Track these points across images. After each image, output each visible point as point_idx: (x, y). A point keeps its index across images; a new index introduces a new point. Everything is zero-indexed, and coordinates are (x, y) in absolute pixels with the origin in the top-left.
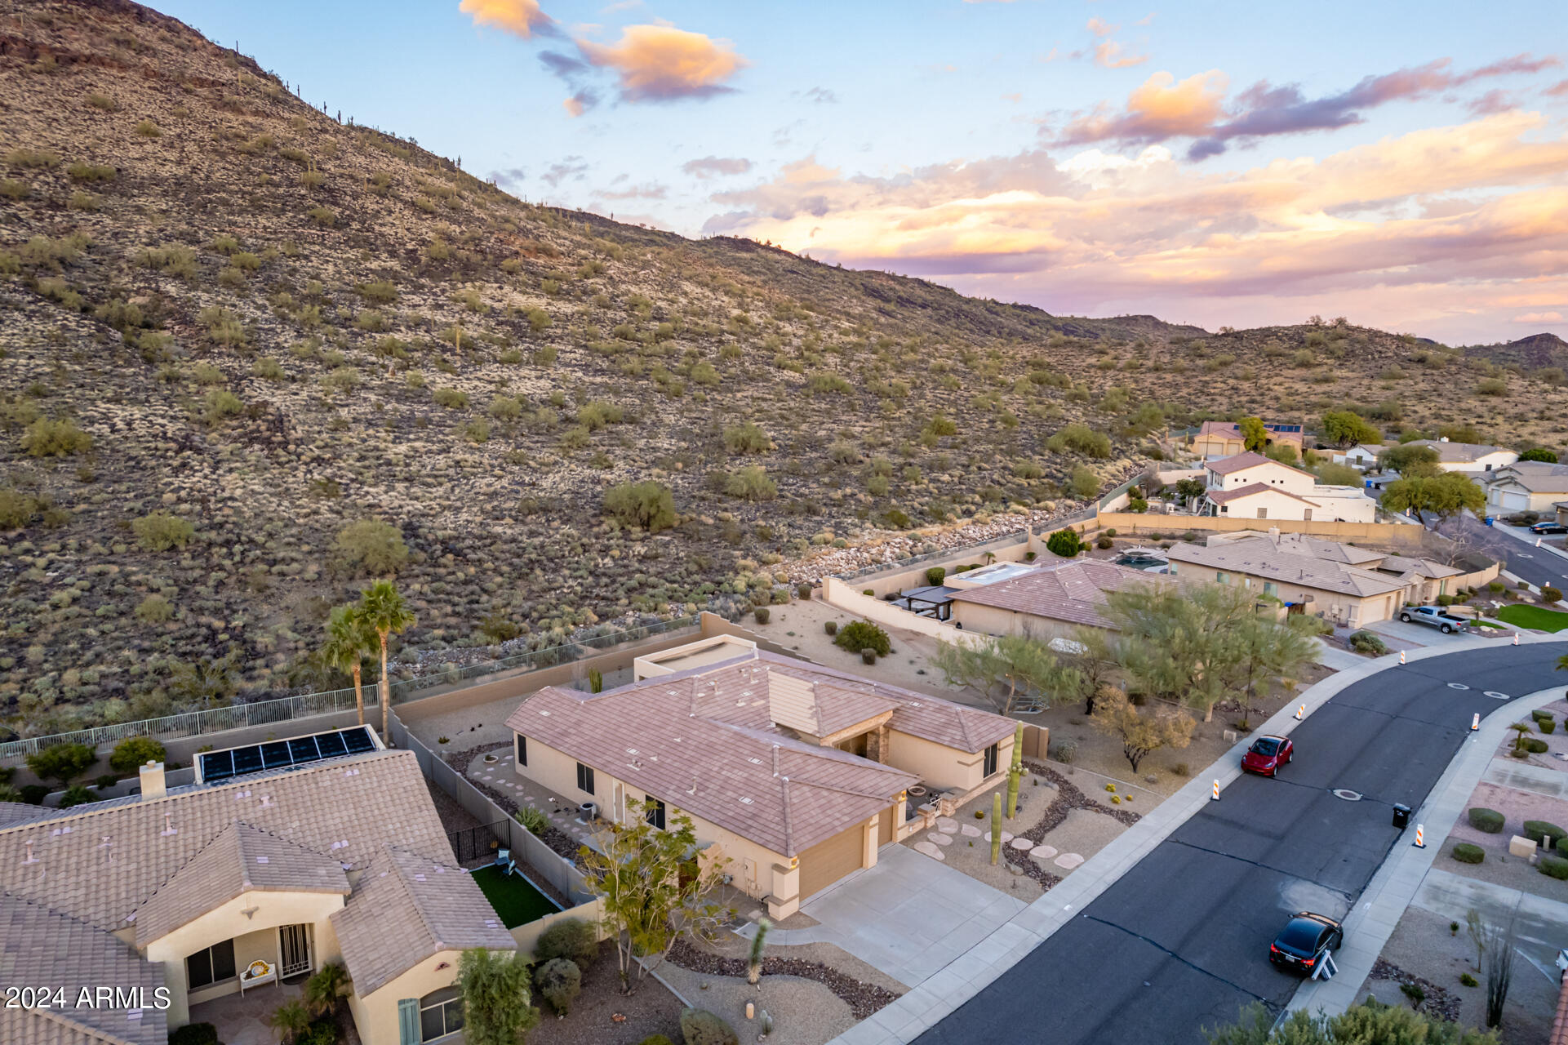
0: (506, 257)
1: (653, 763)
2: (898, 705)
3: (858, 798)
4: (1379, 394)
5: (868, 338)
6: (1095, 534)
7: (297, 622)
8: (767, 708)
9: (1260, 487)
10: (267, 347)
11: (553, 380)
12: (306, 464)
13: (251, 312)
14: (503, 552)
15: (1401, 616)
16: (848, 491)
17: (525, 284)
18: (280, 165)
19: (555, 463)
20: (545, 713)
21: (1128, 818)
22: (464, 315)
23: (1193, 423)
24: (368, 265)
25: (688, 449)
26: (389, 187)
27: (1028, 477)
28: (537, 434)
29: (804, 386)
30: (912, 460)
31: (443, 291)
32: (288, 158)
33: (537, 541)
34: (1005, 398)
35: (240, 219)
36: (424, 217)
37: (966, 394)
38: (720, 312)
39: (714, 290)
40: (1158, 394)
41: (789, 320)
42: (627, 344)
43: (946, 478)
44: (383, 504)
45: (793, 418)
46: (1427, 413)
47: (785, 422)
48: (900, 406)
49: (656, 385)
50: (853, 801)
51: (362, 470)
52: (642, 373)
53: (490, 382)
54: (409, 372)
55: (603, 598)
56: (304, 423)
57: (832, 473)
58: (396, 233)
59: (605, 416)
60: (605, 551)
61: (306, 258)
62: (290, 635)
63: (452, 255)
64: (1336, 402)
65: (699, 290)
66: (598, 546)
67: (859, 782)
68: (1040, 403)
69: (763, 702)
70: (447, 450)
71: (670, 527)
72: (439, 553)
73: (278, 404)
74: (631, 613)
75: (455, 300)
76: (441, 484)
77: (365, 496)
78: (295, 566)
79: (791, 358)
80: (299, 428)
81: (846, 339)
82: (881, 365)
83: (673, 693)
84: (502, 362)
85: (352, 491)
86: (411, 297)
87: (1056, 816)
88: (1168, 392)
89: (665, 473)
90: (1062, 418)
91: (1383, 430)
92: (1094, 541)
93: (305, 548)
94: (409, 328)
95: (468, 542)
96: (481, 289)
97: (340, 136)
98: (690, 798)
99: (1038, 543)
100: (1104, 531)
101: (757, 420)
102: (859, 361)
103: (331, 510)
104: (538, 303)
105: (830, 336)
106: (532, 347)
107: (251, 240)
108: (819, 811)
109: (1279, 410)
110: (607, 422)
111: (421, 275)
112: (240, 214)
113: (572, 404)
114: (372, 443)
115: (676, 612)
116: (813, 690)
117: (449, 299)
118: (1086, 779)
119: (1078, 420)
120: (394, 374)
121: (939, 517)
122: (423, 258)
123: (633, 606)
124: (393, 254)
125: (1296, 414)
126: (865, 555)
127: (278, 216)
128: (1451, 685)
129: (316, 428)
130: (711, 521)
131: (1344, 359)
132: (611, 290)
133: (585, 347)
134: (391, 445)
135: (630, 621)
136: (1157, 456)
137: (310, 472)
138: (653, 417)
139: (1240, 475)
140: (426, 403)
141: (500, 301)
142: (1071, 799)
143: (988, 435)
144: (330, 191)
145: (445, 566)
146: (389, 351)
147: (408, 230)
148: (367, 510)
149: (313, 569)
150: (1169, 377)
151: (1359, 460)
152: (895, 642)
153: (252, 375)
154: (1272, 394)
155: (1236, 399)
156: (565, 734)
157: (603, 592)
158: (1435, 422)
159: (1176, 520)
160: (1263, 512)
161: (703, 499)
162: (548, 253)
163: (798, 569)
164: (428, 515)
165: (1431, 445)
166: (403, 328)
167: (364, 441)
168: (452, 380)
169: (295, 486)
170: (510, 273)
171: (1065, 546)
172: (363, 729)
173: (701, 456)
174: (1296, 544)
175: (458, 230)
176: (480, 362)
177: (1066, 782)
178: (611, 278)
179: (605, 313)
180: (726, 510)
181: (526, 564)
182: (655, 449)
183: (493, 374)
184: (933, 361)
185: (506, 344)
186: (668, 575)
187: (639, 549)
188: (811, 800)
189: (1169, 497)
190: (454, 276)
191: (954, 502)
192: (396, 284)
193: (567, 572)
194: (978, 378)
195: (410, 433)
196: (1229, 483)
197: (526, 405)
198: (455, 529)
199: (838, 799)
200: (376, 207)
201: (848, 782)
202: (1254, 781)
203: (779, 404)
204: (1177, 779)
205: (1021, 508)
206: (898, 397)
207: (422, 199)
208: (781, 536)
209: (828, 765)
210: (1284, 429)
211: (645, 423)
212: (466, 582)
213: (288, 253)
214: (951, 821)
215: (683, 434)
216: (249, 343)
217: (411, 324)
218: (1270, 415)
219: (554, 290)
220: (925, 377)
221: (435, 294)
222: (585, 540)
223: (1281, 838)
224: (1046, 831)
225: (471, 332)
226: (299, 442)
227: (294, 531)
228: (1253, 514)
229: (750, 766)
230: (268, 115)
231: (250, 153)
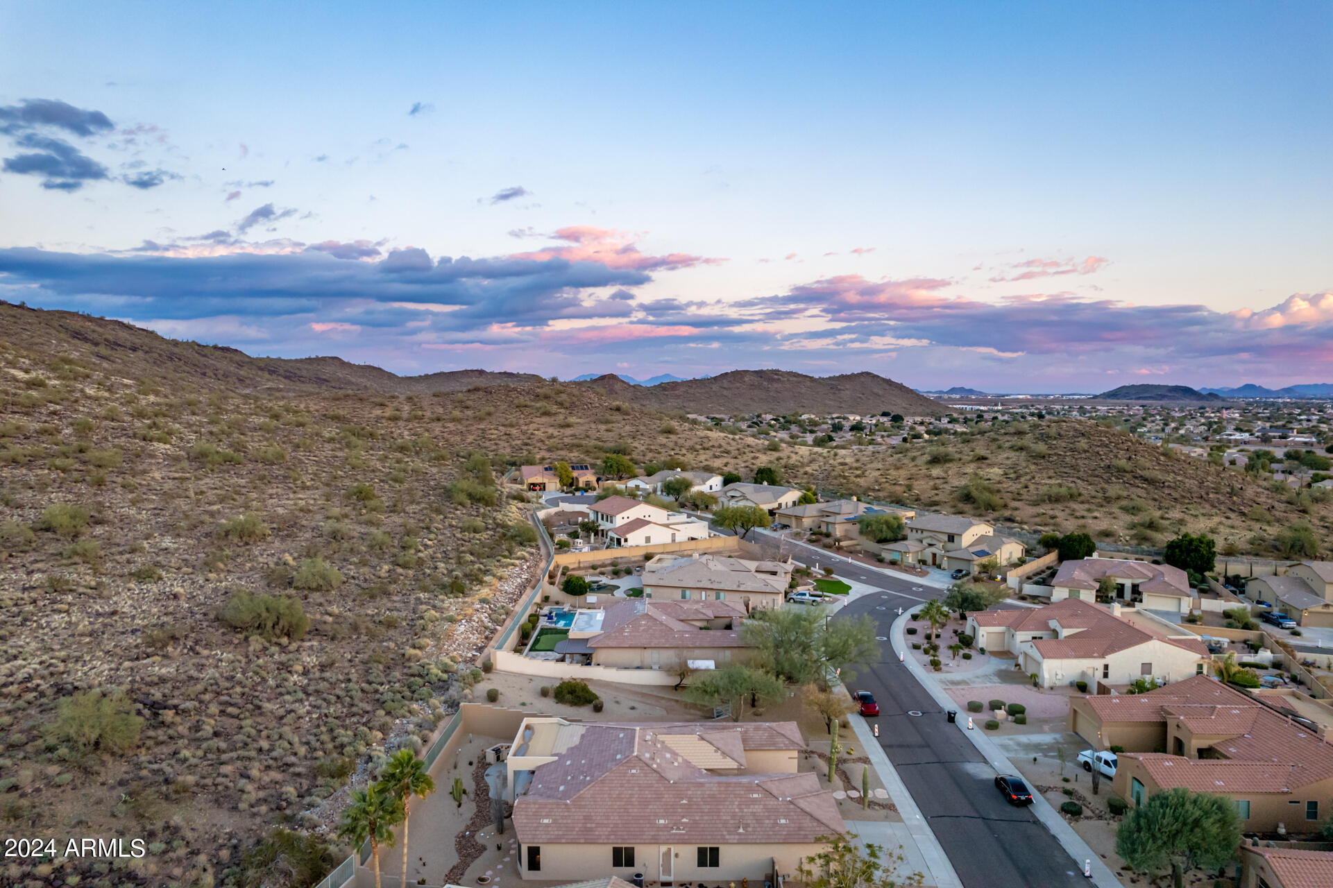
1: (688, 823)
4: (607, 435)
8: (687, 761)
9: (640, 522)
16: (385, 567)
20: (546, 821)
21: (867, 760)
64: (584, 442)
66: (271, 665)
69: (680, 758)
74: (397, 721)
79: (141, 428)
83: (634, 771)
87: (841, 772)
95: (155, 692)
98: (745, 835)
99: (549, 588)
115: (423, 710)
116: (702, 739)
121: (474, 579)
123: (394, 715)
136: (522, 499)
138: (111, 512)
139: (625, 514)
145: (176, 724)
150: (451, 426)
151: (637, 488)
152: (594, 690)
154: (537, 438)
156: (588, 830)
160: (648, 539)
171: (580, 587)
180: (322, 605)
182: (168, 551)
187: (309, 659)
189: (575, 535)
196: (620, 521)
202: (875, 720)
204: (850, 731)
205: (509, 560)
210: (578, 468)
211: (114, 522)
215: (169, 529)
222: (256, 662)
223: (929, 746)
228: (642, 542)
229: (756, 800)
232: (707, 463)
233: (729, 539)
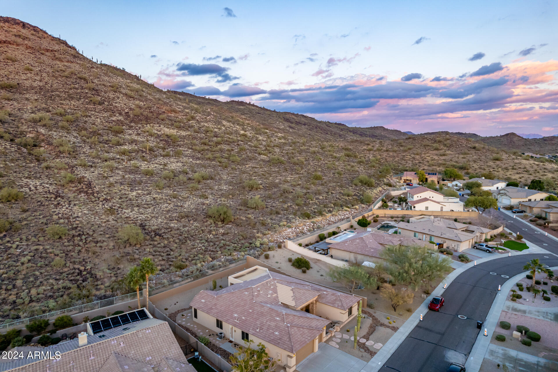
0: (160, 114)
1: (243, 319)
2: (320, 294)
3: (312, 330)
4: (461, 160)
5: (288, 140)
6: (372, 217)
7: (109, 266)
8: (277, 297)
9: (426, 200)
10: (80, 153)
11: (182, 163)
12: (102, 201)
13: (73, 139)
14: (175, 234)
15: (474, 247)
16: (289, 204)
17: (168, 124)
18: (78, 81)
19: (188, 197)
20: (203, 301)
21: (395, 329)
22: (148, 138)
23: (400, 171)
24: (112, 118)
25: (232, 189)
26: (117, 88)
27: (348, 196)
28: (180, 185)
29: (269, 161)
30: (309, 191)
31: (140, 128)
32: (81, 78)
33: (186, 229)
34: (337, 163)
35: (64, 102)
36: (130, 99)
37: (324, 162)
38: (237, 132)
39: (233, 124)
40: (388, 160)
41: (260, 134)
42: (206, 147)
43: (321, 197)
44: (131, 216)
45: (267, 175)
46: (477, 167)
47: (264, 177)
48: (302, 168)
49: (218, 163)
50: (310, 332)
51: (122, 203)
52: (213, 159)
53: (161, 165)
54: (131, 162)
55: (212, 251)
56: (98, 184)
57: (282, 197)
58: (121, 106)
59: (203, 177)
60: (210, 232)
61: (90, 116)
62: (108, 271)
63: (142, 114)
64: (448, 163)
65: (228, 124)
66: (207, 230)
67: (312, 324)
68: (349, 165)
69: (275, 295)
70: (149, 194)
71: (231, 221)
72: (153, 236)
73: (88, 177)
74: (222, 257)
75: (145, 132)
76: (150, 208)
77: (124, 214)
78: (105, 243)
79: (263, 150)
80: (97, 187)
81: (280, 141)
82: (293, 151)
83: (246, 293)
84: (164, 156)
85: (119, 212)
86: (128, 131)
87: (372, 330)
88: (391, 159)
89: (226, 200)
90: (357, 171)
91: (463, 173)
92: (372, 219)
93: (107, 236)
94: (129, 143)
95: (163, 231)
96: (153, 127)
97: (98, 69)
98: (258, 332)
99: (354, 222)
100: (375, 216)
101: (255, 176)
102: (286, 150)
103: (113, 220)
104: (173, 132)
105: (275, 140)
106: (173, 149)
107: (69, 110)
108: (300, 336)
109: (429, 166)
110: (203, 179)
111: (131, 122)
112: (64, 100)
113: (190, 172)
114: (123, 192)
115: (237, 255)
116: (292, 290)
117: (142, 131)
118: (381, 315)
119: (363, 173)
120: (127, 163)
121: (321, 214)
122: (131, 115)
123: (223, 254)
124: (120, 114)
125: (434, 167)
126: (298, 230)
127: (78, 101)
128: (491, 273)
129: (103, 186)
130: (244, 219)
131: (449, 147)
132: (198, 125)
133: (191, 148)
134: (130, 192)
135: (223, 260)
136: (390, 185)
137: (103, 204)
138: (219, 176)
139: (419, 195)
140: (140, 174)
141: (160, 131)
142: (376, 324)
143: (333, 179)
144: (96, 90)
145: (156, 241)
146: (124, 153)
147: (125, 104)
148: (125, 219)
149: (112, 244)
150: (391, 154)
151: (456, 185)
152: (312, 264)
153: (76, 165)
154: (426, 160)
155: (414, 162)
156: (211, 309)
157: (211, 248)
158: (480, 170)
159: (399, 211)
160: (427, 208)
161: (240, 210)
162: (175, 111)
163: (276, 237)
164: (147, 220)
165: (479, 181)
166: (127, 144)
167: (120, 191)
168: (147, 164)
169: (99, 210)
170: (162, 120)
171: (363, 224)
172: (143, 310)
173: (238, 192)
174: (439, 222)
175: (143, 104)
176: (156, 156)
177: (374, 316)
178: (198, 120)
179: (197, 135)
180: (249, 214)
181: (184, 239)
182: (221, 190)
183: (161, 161)
184: (311, 149)
185: (164, 149)
186: (233, 241)
187: (222, 231)
188: (298, 332)
189: (395, 202)
190: (143, 122)
191: (325, 207)
192: (123, 126)
193: (198, 241)
194: (327, 156)
195: (136, 187)
196: (416, 198)
197: (175, 174)
198: (157, 226)
199: (306, 331)
200: (113, 96)
201: (308, 324)
202: (433, 312)
203: (261, 170)
204: (408, 313)
205: (347, 209)
206: (300, 164)
207: (129, 92)
208: (269, 224)
209: (301, 319)
210: (431, 174)
211: (216, 179)
212: (164, 247)
213: (83, 115)
214: (339, 333)
215: (230, 183)
216: (73, 152)
217: (130, 142)
218: (426, 168)
219: (179, 127)
220: (309, 156)
221: (137, 129)
222: (203, 228)
223: (443, 334)
224: (370, 335)
225: (151, 144)
226: (98, 192)
227: (102, 229)
228: (424, 209)
229: (276, 320)
230: (72, 62)
231: (66, 77)
232: (510, 176)
233: (473, 213)
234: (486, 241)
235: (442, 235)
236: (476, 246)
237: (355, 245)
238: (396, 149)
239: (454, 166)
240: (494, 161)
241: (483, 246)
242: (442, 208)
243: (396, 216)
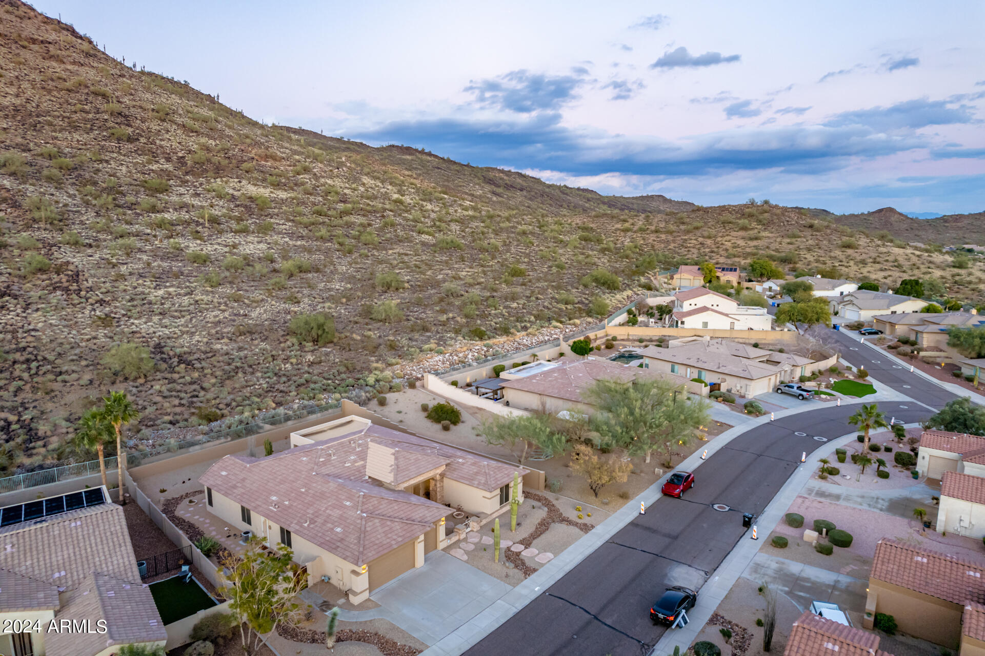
0: (245, 161)
1: (285, 505)
2: (448, 462)
3: (409, 525)
4: (785, 247)
5: (480, 212)
6: (604, 340)
7: (71, 415)
8: (364, 467)
9: (704, 309)
10: (73, 223)
11: (269, 244)
12: (92, 305)
13: (64, 199)
14: (219, 362)
15: (777, 390)
16: (451, 315)
17: (257, 179)
18: (90, 98)
19: (263, 300)
20: (224, 473)
21: (586, 528)
22: (213, 201)
23: (675, 266)
24: (151, 167)
25: (351, 289)
26: (167, 114)
27: (566, 304)
28: (253, 281)
29: (434, 245)
30: (495, 294)
31: (201, 184)
32: (96, 94)
33: (242, 354)
34: (561, 251)
35: (60, 135)
36: (191, 134)
37: (537, 249)
38: (386, 196)
39: (383, 182)
40: (656, 247)
41: (430, 201)
42: (321, 219)
43: (515, 305)
44: (143, 331)
45: (424, 267)
46: (812, 259)
47: (418, 270)
48: (494, 258)
49: (337, 246)
50: (406, 527)
51: (131, 308)
52: (329, 238)
53: (226, 246)
54: (172, 240)
55: (281, 392)
56: (93, 276)
57: (443, 304)
58: (171, 145)
59: (300, 268)
60: (286, 360)
61: (107, 162)
62: (64, 423)
63: (209, 160)
64: (761, 252)
65: (373, 182)
66: (283, 356)
67: (413, 514)
68: (583, 254)
69: (362, 462)
70: (191, 293)
71: (332, 342)
72: (175, 364)
73: (76, 264)
74: (297, 401)
75: (209, 191)
76: (183, 317)
77: (131, 326)
78: (75, 376)
79: (427, 227)
80: (90, 281)
81: (466, 213)
82: (485, 230)
83: (304, 459)
84: (236, 232)
85: (122, 323)
86: (178, 188)
87: (543, 527)
88: (663, 246)
89: (333, 306)
90: (595, 264)
91: (787, 269)
92: (603, 344)
93: (84, 363)
94: (175, 209)
95: (196, 356)
96: (226, 183)
97: (134, 80)
98: (305, 528)
99: (565, 347)
100: (610, 338)
101: (400, 269)
102: (471, 228)
103: (106, 336)
104: (264, 192)
105: (456, 211)
106: (258, 221)
107: (67, 149)
108: (383, 535)
109: (728, 257)
110: (301, 272)
111: (187, 173)
112: (60, 132)
113: (279, 259)
114: (140, 289)
115: (327, 399)
116: (394, 454)
117: (204, 189)
118: (565, 504)
119: (603, 265)
120: (161, 241)
121: (506, 331)
122: (189, 162)
123: (299, 397)
124: (168, 160)
125: (737, 259)
126: (455, 358)
127: (88, 133)
128: (796, 433)
129: (103, 280)
130: (359, 338)
131: (766, 225)
132: (314, 182)
133: (293, 221)
134: (153, 291)
135: (296, 406)
136: (649, 288)
137: (94, 310)
138: (332, 268)
139: (693, 301)
140: (181, 261)
141: (239, 190)
142: (555, 516)
143: (545, 276)
144: (126, 116)
145: (179, 373)
146: (160, 225)
147: (179, 143)
148: (131, 335)
149: (87, 377)
150: (663, 236)
151: (770, 289)
152: (465, 415)
153: (60, 243)
154: (724, 247)
155: (702, 250)
156: (235, 487)
157: (281, 387)
158: (816, 264)
159: (654, 330)
160: (705, 324)
161: (356, 323)
162: (274, 158)
163: (411, 369)
164: (173, 338)
165: (809, 280)
166: (171, 210)
167: (135, 288)
168: (201, 245)
169: (82, 320)
170: (247, 172)
171: (582, 349)
172: (99, 489)
173: (360, 294)
174: (719, 346)
175: (214, 143)
176: (221, 232)
177: (553, 505)
178: (315, 174)
179: (308, 198)
180: (370, 330)
181: (234, 370)
182: (330, 290)
183: (228, 240)
184: (520, 227)
185: (239, 220)
186: (325, 375)
187: (310, 357)
188: (379, 528)
189: (651, 315)
190: (208, 174)
191: (517, 321)
192: (169, 180)
193: (259, 374)
194: (546, 238)
195: (167, 282)
196: (687, 306)
197: (248, 261)
198: (188, 347)
199: (397, 526)
200: (158, 128)
201: (406, 514)
202: (669, 500)
203: (415, 258)
204: (621, 501)
205: (558, 324)
206: (493, 252)
207: (190, 123)
208: (403, 347)
209: (394, 504)
210: (727, 270)
211: (325, 272)
212: (191, 383)
213: (93, 159)
214: (477, 534)
215: (350, 279)
216: (60, 221)
217: (177, 207)
218: (722, 260)
219: (276, 183)
220: (513, 238)
221: (195, 186)
222: (274, 353)
223: (676, 538)
224: (534, 539)
225: (216, 212)
226: (91, 289)
227: (77, 351)
228: (700, 326)
229: (346, 507)
230: (82, 65)
231: (68, 90)
232: (868, 274)
233: (788, 333)
234: (802, 379)
235: (719, 368)
236: (783, 389)
237: (551, 381)
238: (672, 227)
239: (771, 258)
240: (843, 249)
241: (792, 387)
242: (732, 323)
243: (648, 338)
